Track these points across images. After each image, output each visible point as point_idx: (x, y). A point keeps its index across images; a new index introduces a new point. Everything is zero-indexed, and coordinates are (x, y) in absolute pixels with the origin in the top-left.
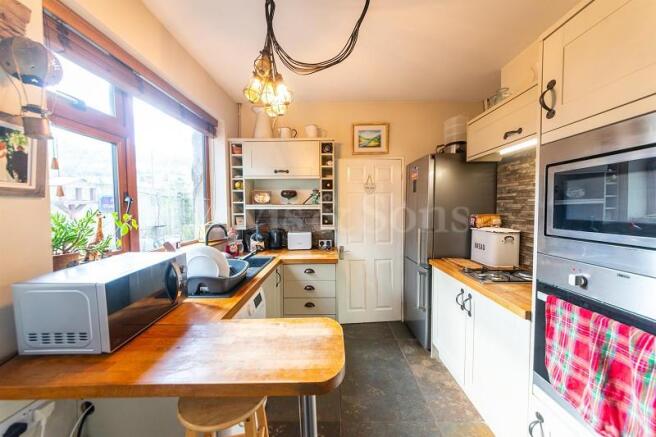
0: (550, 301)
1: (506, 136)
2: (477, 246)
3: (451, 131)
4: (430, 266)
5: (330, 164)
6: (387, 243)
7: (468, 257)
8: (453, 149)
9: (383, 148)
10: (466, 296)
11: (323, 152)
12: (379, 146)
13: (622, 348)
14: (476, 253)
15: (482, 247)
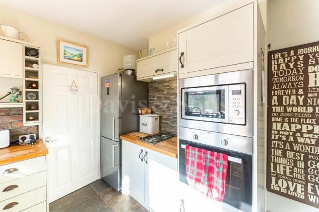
0: (187, 148)
1: (156, 72)
2: (143, 124)
3: (128, 62)
4: (120, 140)
5: (35, 67)
6: (87, 129)
7: (138, 131)
8: (129, 73)
9: (84, 63)
10: (144, 153)
11: (27, 55)
12: (81, 61)
14: (142, 129)
15: (146, 125)
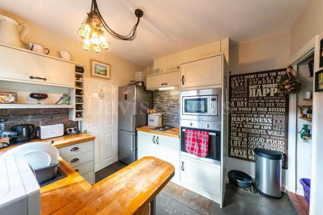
0: (187, 131)
1: (162, 85)
2: (151, 120)
3: (139, 76)
4: (136, 131)
5: (81, 80)
6: (110, 125)
7: (147, 125)
8: (140, 84)
9: (108, 76)
10: (156, 138)
11: (76, 71)
12: (106, 75)
13: (201, 136)
14: (150, 123)
15: (153, 121)
